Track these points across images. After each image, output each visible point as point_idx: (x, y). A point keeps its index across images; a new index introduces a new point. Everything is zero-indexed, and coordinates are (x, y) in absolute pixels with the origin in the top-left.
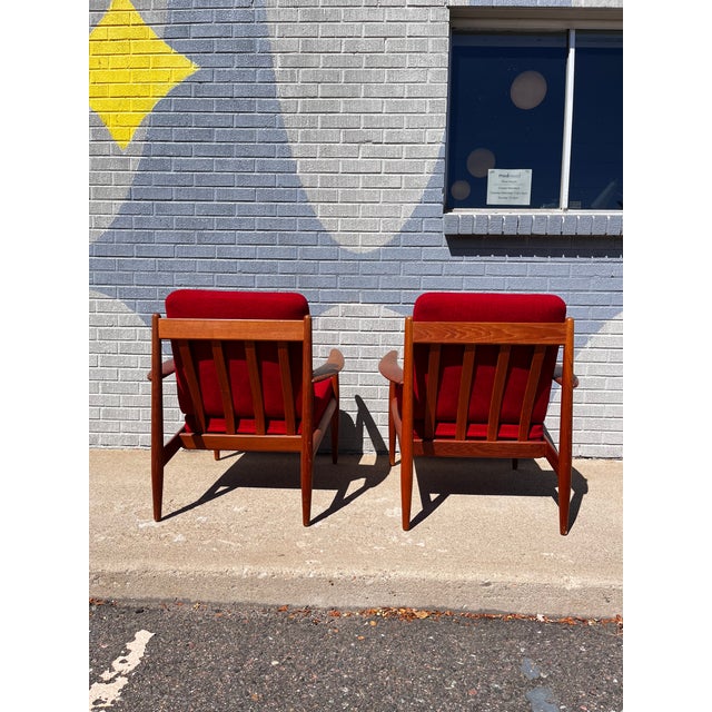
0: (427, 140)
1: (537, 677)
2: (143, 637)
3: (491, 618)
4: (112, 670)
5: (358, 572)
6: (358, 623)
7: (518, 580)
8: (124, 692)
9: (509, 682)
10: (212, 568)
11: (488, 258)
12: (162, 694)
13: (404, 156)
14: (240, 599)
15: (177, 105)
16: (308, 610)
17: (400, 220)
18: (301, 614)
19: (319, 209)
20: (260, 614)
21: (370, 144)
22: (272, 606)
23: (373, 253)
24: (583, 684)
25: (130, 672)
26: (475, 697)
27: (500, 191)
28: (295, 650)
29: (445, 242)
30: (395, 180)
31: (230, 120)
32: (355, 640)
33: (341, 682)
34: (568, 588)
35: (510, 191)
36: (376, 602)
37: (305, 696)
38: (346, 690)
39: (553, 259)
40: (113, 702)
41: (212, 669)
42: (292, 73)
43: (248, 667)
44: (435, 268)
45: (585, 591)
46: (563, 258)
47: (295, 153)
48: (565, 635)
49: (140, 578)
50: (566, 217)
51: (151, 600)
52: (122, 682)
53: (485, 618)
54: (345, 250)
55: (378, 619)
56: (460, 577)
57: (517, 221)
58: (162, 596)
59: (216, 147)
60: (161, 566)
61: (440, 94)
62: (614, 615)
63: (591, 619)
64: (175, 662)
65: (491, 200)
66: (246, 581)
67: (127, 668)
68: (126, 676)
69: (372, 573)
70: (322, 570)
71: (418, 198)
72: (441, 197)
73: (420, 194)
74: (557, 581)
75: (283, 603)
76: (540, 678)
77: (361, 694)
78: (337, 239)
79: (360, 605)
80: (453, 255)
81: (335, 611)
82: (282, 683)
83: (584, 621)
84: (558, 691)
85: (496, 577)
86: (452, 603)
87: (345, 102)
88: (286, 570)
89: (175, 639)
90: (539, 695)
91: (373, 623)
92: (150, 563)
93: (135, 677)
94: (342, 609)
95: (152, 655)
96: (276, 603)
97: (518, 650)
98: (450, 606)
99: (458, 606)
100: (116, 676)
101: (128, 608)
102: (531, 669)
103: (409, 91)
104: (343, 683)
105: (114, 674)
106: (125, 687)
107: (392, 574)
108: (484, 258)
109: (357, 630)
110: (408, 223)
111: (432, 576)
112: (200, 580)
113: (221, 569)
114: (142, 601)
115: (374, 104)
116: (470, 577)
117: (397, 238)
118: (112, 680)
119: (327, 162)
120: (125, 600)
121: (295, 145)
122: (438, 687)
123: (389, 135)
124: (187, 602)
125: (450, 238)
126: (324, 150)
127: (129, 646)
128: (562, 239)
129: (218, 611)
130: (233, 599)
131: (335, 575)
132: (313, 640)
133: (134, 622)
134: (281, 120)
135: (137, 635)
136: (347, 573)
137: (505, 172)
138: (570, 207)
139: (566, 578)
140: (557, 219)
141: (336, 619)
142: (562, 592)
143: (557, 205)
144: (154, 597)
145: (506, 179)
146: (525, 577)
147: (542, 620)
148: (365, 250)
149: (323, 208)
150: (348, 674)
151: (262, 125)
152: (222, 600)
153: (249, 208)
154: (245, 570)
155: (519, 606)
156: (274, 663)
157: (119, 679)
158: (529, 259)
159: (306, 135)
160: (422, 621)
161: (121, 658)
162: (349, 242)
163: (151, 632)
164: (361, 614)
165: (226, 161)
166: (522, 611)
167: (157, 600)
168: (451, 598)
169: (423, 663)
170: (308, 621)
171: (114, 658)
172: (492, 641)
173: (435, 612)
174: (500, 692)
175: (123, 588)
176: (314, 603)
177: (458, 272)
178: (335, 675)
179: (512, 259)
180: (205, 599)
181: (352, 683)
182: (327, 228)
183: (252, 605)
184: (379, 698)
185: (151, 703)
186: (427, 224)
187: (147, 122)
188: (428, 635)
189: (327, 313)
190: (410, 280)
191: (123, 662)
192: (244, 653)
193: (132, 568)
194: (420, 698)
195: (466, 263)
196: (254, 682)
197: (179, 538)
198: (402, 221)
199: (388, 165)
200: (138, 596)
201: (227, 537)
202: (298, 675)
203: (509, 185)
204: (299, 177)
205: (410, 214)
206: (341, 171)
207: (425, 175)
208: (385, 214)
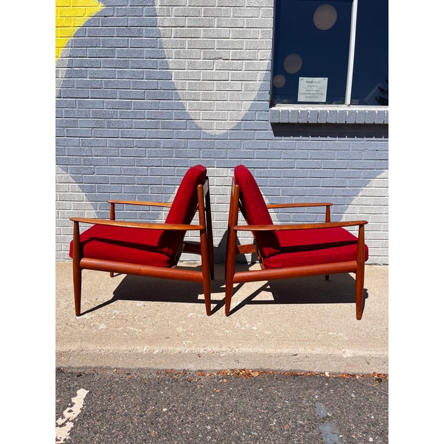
0: (259, 58)
1: (325, 415)
2: (82, 393)
3: (298, 375)
4: (63, 417)
5: (216, 349)
6: (215, 380)
7: (314, 352)
8: (72, 432)
9: (308, 420)
10: (124, 348)
11: (298, 138)
12: (95, 433)
13: (244, 69)
14: (142, 366)
15: (90, 32)
16: (185, 372)
17: (241, 112)
18: (181, 375)
19: (187, 104)
20: (154, 375)
21: (221, 60)
22: (162, 370)
23: (223, 134)
24: (354, 420)
25: (75, 419)
26: (288, 430)
27: (307, 92)
28: (178, 400)
29: (270, 127)
30: (238, 86)
31: (126, 43)
32: (214, 392)
33: (206, 422)
34: (345, 356)
35: (313, 92)
36: (227, 366)
37: (184, 432)
38: (209, 427)
39: (340, 139)
40: (65, 440)
41: (126, 415)
42: (168, 10)
43: (148, 412)
44: (264, 144)
45: (354, 358)
46: (346, 138)
47: (171, 66)
48: (342, 386)
49: (78, 354)
50: (349, 111)
51: (86, 368)
52: (70, 425)
53: (294, 375)
54: (206, 133)
55: (228, 377)
56: (279, 351)
57: (317, 114)
58: (93, 365)
59: (117, 61)
60: (92, 347)
61: (268, 25)
62: (372, 372)
63: (358, 374)
64: (102, 411)
65: (300, 98)
66: (146, 355)
67: (73, 416)
68: (72, 421)
69: (224, 349)
70: (193, 348)
71: (253, 98)
72: (268, 97)
73: (254, 95)
74: (338, 352)
75: (169, 368)
76: (328, 417)
77: (219, 430)
78: (200, 125)
79: (217, 368)
80: (275, 136)
81: (202, 373)
82: (170, 424)
83: (354, 376)
84: (338, 425)
85: (301, 351)
86: (273, 366)
87: (204, 30)
88: (171, 348)
89: (103, 395)
90: (327, 428)
91: (225, 380)
92: (84, 345)
93: (78, 422)
94: (206, 371)
95: (88, 406)
96: (165, 367)
97: (314, 397)
98: (272, 368)
99: (277, 368)
100: (66, 422)
101: (72, 373)
102: (322, 410)
103: (248, 23)
104: (207, 423)
105: (65, 420)
106: (72, 429)
107: (237, 350)
108: (295, 138)
109: (215, 385)
110: (246, 114)
111: (262, 351)
112: (116, 355)
113: (129, 349)
114: (80, 368)
115: (224, 32)
116: (285, 351)
117: (239, 125)
118: (63, 425)
119: (192, 73)
120: (70, 368)
121: (170, 60)
122: (265, 424)
123: (235, 54)
124: (109, 368)
125: (273, 125)
126: (190, 64)
127: (74, 400)
128: (346, 125)
129: (128, 374)
130: (138, 366)
131: (202, 351)
132: (188, 393)
133: (76, 383)
134: (161, 43)
135: (78, 392)
136: (209, 349)
137: (310, 79)
138: (352, 104)
139: (343, 350)
140: (343, 112)
141: (202, 378)
142: (341, 359)
143: (343, 102)
144: (88, 365)
145: (311, 84)
146: (319, 350)
147: (328, 376)
148: (218, 132)
149: (190, 104)
150: (210, 416)
151: (148, 46)
152: (130, 367)
153: (142, 103)
154: (144, 349)
155: (314, 368)
156: (165, 410)
157: (68, 424)
158: (324, 139)
159: (178, 53)
160: (255, 378)
161: (69, 409)
162: (207, 127)
163: (87, 390)
164: (218, 374)
165: (124, 71)
166: (317, 370)
167: (90, 367)
168: (273, 363)
169: (256, 407)
170: (185, 380)
171: (64, 409)
172: (298, 391)
173: (263, 372)
174: (303, 426)
175: (68, 361)
176: (188, 368)
177: (279, 147)
178: (202, 417)
179: (313, 138)
180: (120, 366)
181: (213, 422)
182: (193, 117)
183: (150, 369)
184: (229, 432)
185: (88, 440)
186: (259, 116)
187: (70, 44)
188: (260, 388)
190: (247, 152)
191: (70, 411)
192: (145, 403)
193: (73, 348)
194: (254, 432)
195: (284, 141)
196: (152, 424)
197: (103, 326)
198: (243, 113)
199: (233, 75)
200: (77, 365)
201: (133, 325)
202: (180, 418)
203: (313, 87)
204: (173, 83)
205: (247, 108)
206: (202, 79)
207: (258, 82)
208: (231, 108)
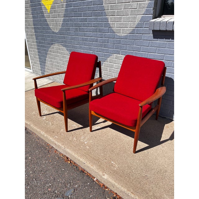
3: (84, 172)
9: (60, 192)
11: (168, 40)
16: (52, 147)
17: (136, 23)
18: (50, 148)
19: (109, 18)
26: (48, 191)
29: (151, 32)
30: (135, 5)
32: (49, 161)
33: (33, 170)
38: (31, 172)
45: (107, 181)
54: (117, 35)
55: (60, 158)
60: (32, 125)
62: (115, 192)
63: (109, 189)
66: (43, 135)
70: (54, 141)
71: (143, 13)
72: (152, 12)
73: (144, 11)
74: (101, 173)
75: (49, 143)
76: (68, 197)
77: (32, 175)
78: (114, 31)
79: (61, 152)
80: (154, 38)
81: (56, 151)
83: (106, 188)
85: (87, 163)
94: (58, 151)
97: (75, 185)
108: (167, 40)
110: (138, 24)
112: (37, 131)
114: (30, 130)
116: (81, 159)
117: (134, 30)
124: (36, 134)
125: (154, 31)
129: (38, 139)
131: (56, 143)
139: (104, 174)
141: (54, 153)
142: (101, 177)
147: (95, 180)
148: (123, 35)
149: (111, 19)
152: (40, 137)
155: (92, 173)
156: (30, 158)
160: (68, 164)
162: (118, 32)
166: (93, 175)
167: (32, 132)
168: (77, 162)
169: (52, 175)
170: (48, 150)
174: (55, 194)
177: (155, 46)
182: (111, 26)
183: (44, 141)
184: (33, 178)
186: (145, 25)
188: (64, 169)
189: (111, 57)
190: (137, 47)
193: (28, 124)
195: (159, 42)
201: (52, 122)
202: (29, 163)
204: (103, 6)
205: (139, 20)
206: (117, 3)
207: (146, 2)
208: (130, 20)
